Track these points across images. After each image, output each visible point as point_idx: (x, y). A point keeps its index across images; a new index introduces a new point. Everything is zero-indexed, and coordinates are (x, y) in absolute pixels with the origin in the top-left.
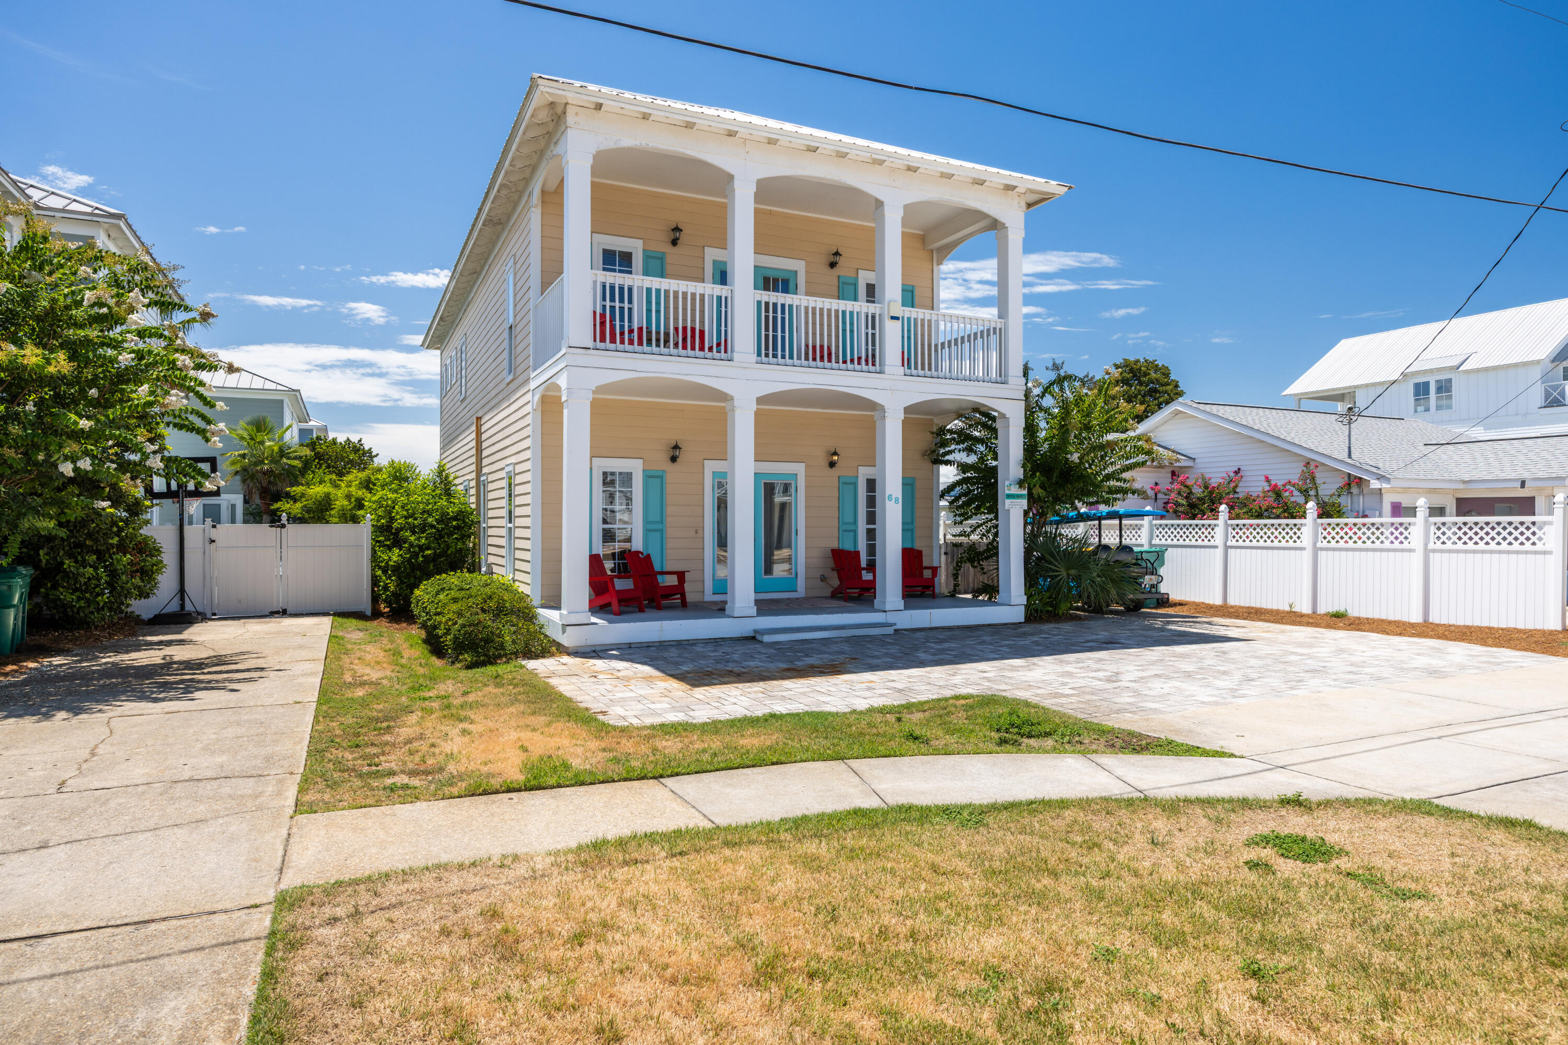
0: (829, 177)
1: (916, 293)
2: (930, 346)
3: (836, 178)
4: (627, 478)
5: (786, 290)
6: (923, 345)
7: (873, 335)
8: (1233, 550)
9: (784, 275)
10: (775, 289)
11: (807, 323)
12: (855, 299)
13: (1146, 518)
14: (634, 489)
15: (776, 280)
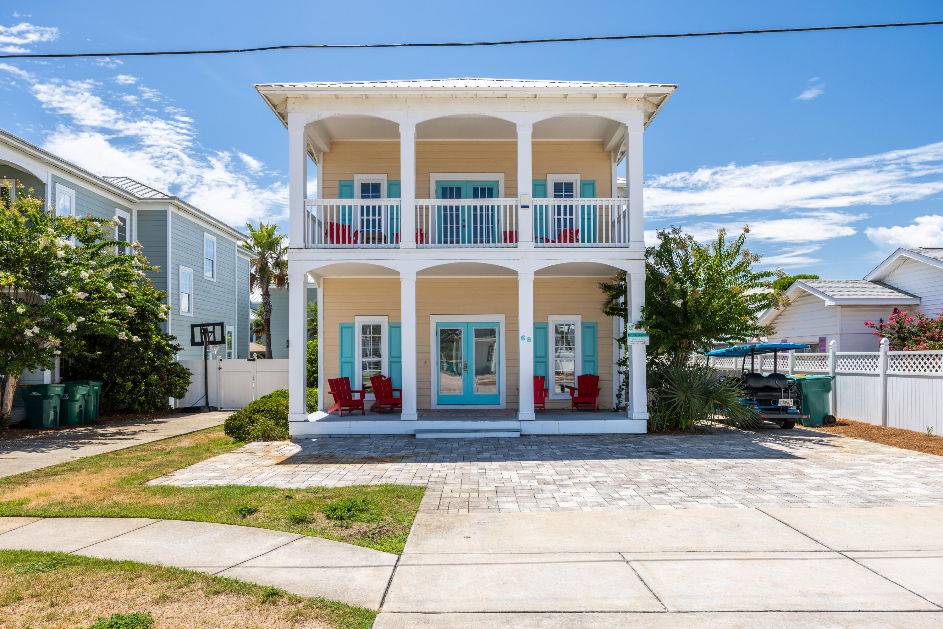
0: (471, 113)
1: (597, 185)
2: (607, 223)
3: (477, 113)
4: (377, 329)
5: (490, 196)
6: (601, 223)
7: (571, 220)
8: (891, 378)
9: (489, 185)
10: (483, 196)
11: (506, 216)
12: (545, 196)
13: (789, 351)
14: (382, 336)
15: (483, 189)
